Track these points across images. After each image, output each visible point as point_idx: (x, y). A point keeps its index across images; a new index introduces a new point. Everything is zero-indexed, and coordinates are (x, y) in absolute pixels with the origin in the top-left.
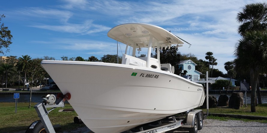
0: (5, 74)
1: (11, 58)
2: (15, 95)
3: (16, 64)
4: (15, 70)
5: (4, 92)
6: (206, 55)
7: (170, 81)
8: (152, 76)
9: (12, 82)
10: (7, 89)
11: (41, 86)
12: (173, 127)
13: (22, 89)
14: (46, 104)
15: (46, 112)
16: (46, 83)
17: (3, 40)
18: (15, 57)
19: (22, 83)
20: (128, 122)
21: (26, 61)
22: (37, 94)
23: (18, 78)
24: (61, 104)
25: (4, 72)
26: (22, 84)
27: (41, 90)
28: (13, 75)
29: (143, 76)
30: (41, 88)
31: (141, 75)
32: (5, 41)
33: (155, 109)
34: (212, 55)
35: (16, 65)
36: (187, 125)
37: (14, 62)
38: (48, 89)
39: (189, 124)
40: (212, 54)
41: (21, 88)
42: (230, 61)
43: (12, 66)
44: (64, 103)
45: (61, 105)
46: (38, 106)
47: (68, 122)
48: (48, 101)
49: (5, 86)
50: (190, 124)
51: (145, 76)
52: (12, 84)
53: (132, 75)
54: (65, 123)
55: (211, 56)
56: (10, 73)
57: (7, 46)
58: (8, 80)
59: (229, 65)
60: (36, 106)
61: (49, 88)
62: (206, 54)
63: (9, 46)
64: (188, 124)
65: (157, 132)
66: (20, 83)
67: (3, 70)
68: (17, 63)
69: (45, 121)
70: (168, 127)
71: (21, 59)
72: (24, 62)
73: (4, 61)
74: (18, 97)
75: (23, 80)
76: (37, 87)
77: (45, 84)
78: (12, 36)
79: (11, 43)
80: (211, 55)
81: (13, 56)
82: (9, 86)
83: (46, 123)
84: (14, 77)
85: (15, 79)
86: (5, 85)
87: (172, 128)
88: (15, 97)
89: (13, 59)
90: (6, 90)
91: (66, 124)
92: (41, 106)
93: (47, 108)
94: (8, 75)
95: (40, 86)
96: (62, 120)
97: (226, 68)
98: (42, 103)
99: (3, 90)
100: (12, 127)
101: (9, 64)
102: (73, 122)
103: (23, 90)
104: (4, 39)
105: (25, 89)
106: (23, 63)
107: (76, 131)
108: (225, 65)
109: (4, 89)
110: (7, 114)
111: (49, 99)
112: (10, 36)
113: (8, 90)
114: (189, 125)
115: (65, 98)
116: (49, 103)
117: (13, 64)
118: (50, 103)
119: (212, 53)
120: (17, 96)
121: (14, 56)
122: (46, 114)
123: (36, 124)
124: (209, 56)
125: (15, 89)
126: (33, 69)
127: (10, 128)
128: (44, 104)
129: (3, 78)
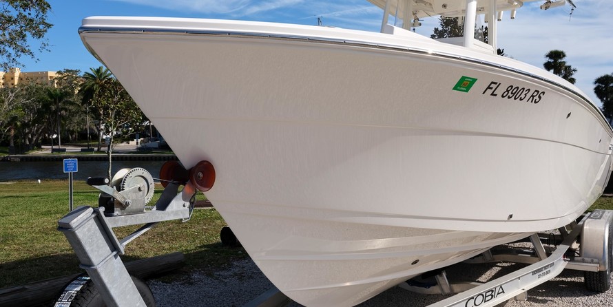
0: (56, 112)
1: (68, 75)
2: (66, 164)
3: (79, 88)
4: (78, 103)
5: (56, 154)
6: (548, 59)
7: (569, 115)
8: (523, 96)
9: (72, 132)
10: (61, 147)
11: (139, 140)
12: (547, 273)
13: (96, 149)
14: (109, 212)
15: (114, 247)
16: (150, 134)
17: (28, 16)
18: (76, 71)
19: (96, 134)
20: (415, 262)
21: (101, 81)
22: (131, 159)
23: (84, 121)
24: (178, 208)
25: (53, 108)
26: (95, 137)
27: (140, 150)
28: (73, 116)
29: (492, 94)
30: (139, 145)
31: (489, 87)
32: (31, 20)
33: (511, 216)
34: (564, 60)
35: (80, 91)
36: (583, 261)
37: (75, 84)
38: (156, 149)
39: (589, 260)
40: (564, 56)
41: (94, 145)
42: (609, 74)
43: (71, 94)
44: (188, 204)
45: (176, 213)
46: (74, 223)
47: (206, 243)
48: (119, 196)
49: (55, 142)
50: (595, 260)
51: (500, 92)
52: (74, 136)
53: (455, 88)
54: (198, 243)
55: (560, 61)
56: (66, 110)
57: (39, 34)
58: (63, 126)
59: (607, 85)
60: (64, 221)
61: (157, 146)
62: (547, 56)
63: (46, 35)
64: (586, 259)
65: (503, 292)
66: (91, 134)
67: (51, 103)
68: (80, 86)
69: (109, 286)
70: (534, 273)
71: (88, 76)
72: (97, 83)
73: (53, 82)
74: (75, 169)
75: (98, 125)
76: (130, 142)
77: (148, 136)
78: (49, 6)
79: (49, 26)
80: (561, 58)
81: (71, 71)
82: (66, 141)
83: (114, 292)
84: (76, 119)
85: (79, 124)
86: (57, 138)
87: (544, 274)
88: (67, 169)
89: (72, 77)
90: (59, 150)
91: (201, 247)
92: (87, 220)
93: (118, 230)
94: (61, 116)
95: (135, 140)
96: (187, 236)
97: (598, 92)
98: (91, 210)
99: (53, 150)
100: (50, 257)
101: (64, 88)
102: (219, 239)
103: (99, 151)
104: (30, 14)
105: (102, 149)
106: (93, 85)
107: (230, 273)
108: (596, 83)
109: (54, 147)
110: (48, 213)
111: (127, 188)
112: (45, 6)
113: (64, 150)
114: (592, 262)
115: (192, 183)
116: (123, 206)
117: (73, 89)
118: (127, 204)
119: (562, 52)
120: (71, 166)
121: (74, 69)
122: (115, 256)
123: (78, 289)
124: (555, 61)
125: (79, 149)
126: (112, 97)
127: (46, 258)
128: (102, 210)
129: (50, 122)
